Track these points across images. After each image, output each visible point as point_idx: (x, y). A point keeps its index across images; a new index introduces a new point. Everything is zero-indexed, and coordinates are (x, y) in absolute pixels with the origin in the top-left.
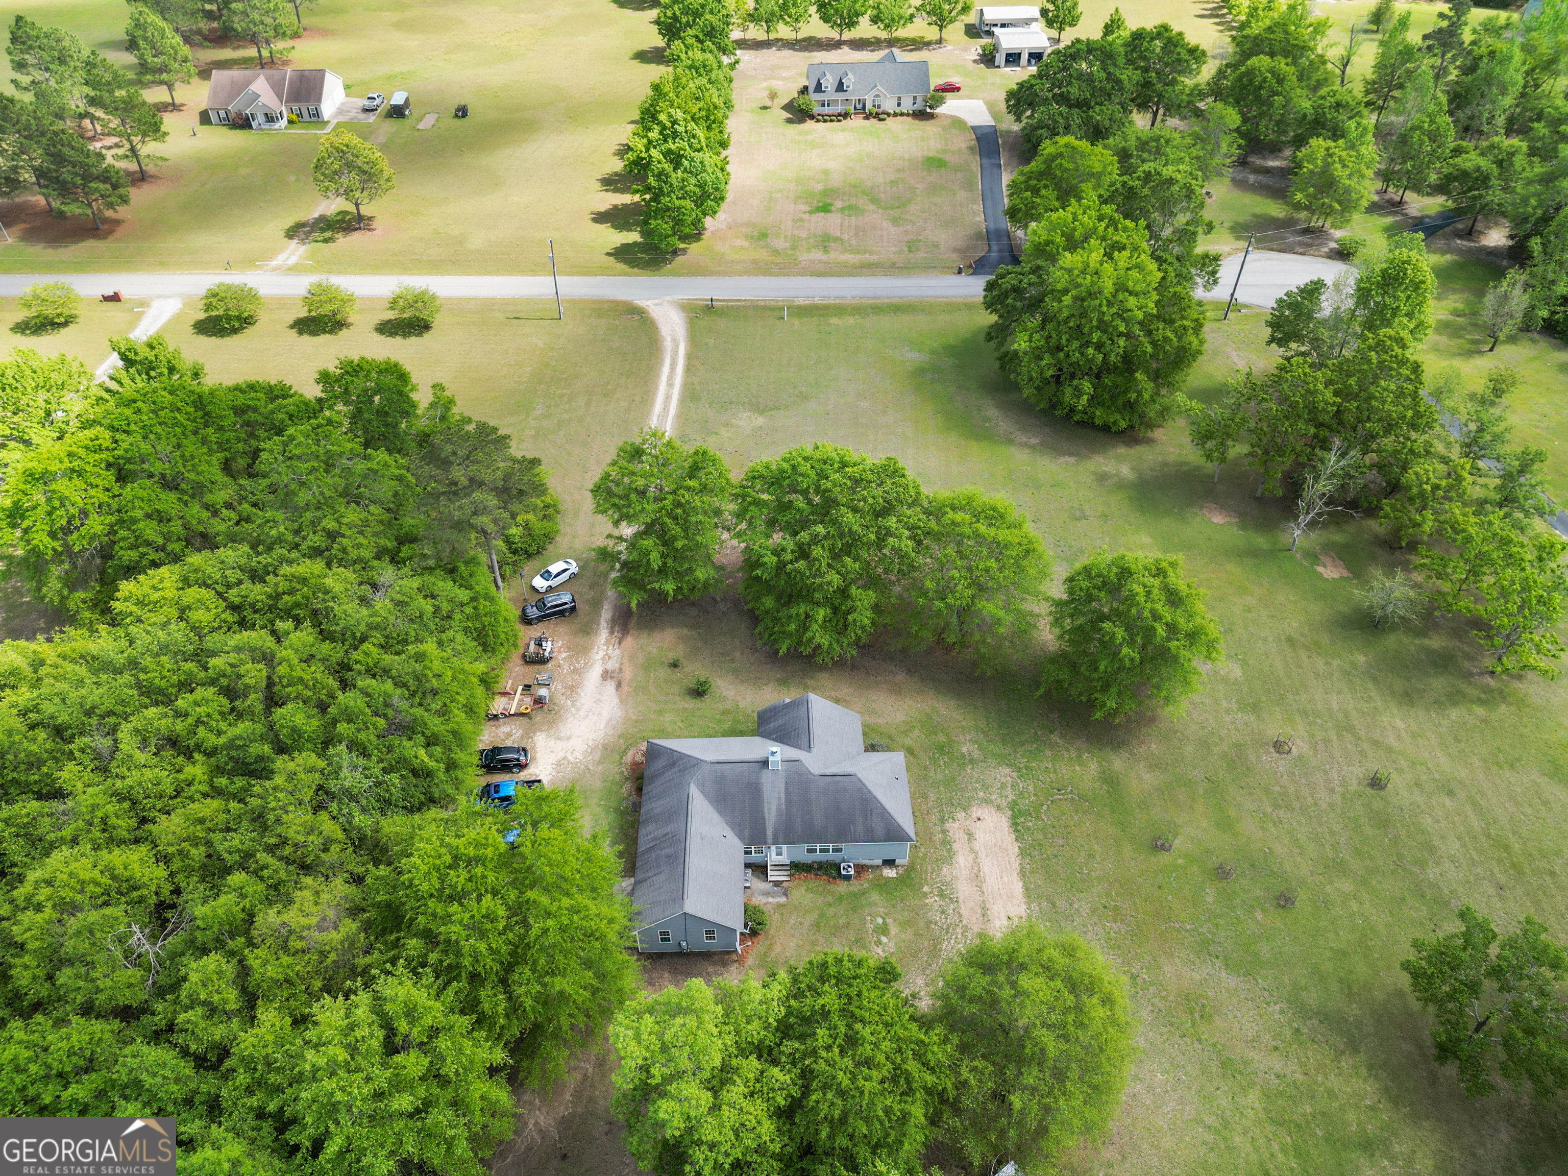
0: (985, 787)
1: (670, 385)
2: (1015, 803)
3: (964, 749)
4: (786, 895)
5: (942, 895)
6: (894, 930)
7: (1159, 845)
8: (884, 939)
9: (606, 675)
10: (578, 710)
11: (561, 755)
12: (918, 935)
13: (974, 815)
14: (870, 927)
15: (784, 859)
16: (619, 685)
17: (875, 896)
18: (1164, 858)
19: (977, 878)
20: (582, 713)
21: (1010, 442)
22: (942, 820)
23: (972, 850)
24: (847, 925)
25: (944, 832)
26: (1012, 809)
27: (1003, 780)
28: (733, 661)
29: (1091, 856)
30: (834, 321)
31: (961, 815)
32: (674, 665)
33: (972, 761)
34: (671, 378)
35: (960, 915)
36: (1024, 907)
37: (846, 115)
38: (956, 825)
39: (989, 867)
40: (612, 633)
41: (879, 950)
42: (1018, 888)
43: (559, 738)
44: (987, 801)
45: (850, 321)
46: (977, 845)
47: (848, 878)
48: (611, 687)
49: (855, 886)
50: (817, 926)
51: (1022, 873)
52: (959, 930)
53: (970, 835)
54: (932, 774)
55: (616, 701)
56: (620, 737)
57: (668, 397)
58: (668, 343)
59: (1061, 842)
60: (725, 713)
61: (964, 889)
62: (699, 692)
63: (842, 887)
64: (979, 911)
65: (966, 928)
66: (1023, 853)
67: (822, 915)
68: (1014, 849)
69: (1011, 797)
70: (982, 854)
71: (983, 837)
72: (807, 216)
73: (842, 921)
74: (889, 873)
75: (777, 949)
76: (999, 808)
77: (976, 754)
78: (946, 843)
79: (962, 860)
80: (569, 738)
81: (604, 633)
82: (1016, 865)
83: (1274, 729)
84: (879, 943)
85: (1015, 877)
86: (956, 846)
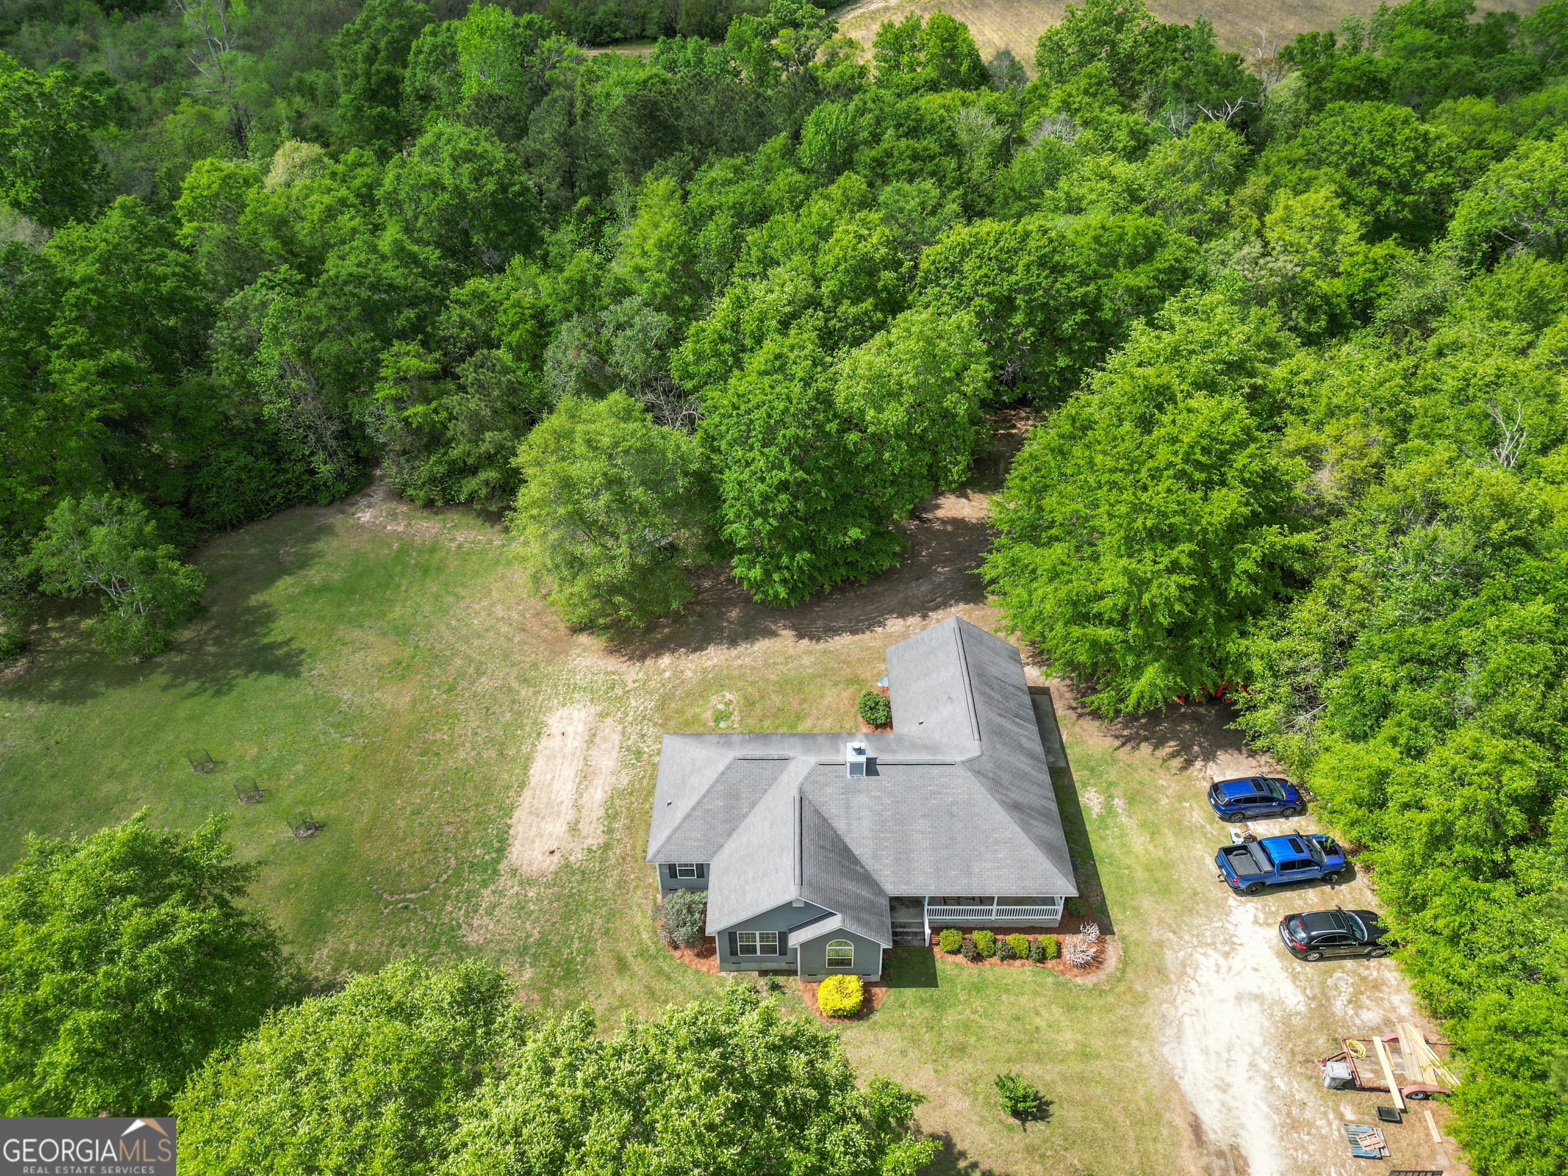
0: (520, 907)
2: (485, 884)
3: (528, 973)
5: (639, 753)
6: (708, 714)
7: (314, 828)
8: (721, 707)
10: (1253, 1065)
12: (681, 712)
13: (556, 858)
14: (736, 717)
16: (1198, 1131)
18: (318, 814)
19: (585, 776)
20: (1242, 1059)
22: (606, 847)
23: (577, 807)
24: (763, 719)
25: (610, 831)
26: (495, 872)
27: (486, 920)
31: (577, 857)
33: (522, 951)
35: (623, 734)
36: (539, 748)
38: (590, 841)
39: (565, 790)
41: (728, 696)
42: (537, 769)
43: (1258, 998)
44: (528, 882)
46: (569, 814)
50: (800, 719)
52: (630, 719)
53: (574, 828)
54: (599, 922)
59: (448, 829)
60: (960, 1050)
61: (608, 762)
64: (597, 740)
66: (509, 812)
67: (793, 727)
68: (519, 814)
69: (486, 892)
70: (568, 804)
73: (768, 723)
76: (514, 872)
78: (611, 816)
79: (597, 794)
80: (1239, 998)
82: (527, 793)
84: (729, 703)
85: (533, 781)
86: (601, 813)
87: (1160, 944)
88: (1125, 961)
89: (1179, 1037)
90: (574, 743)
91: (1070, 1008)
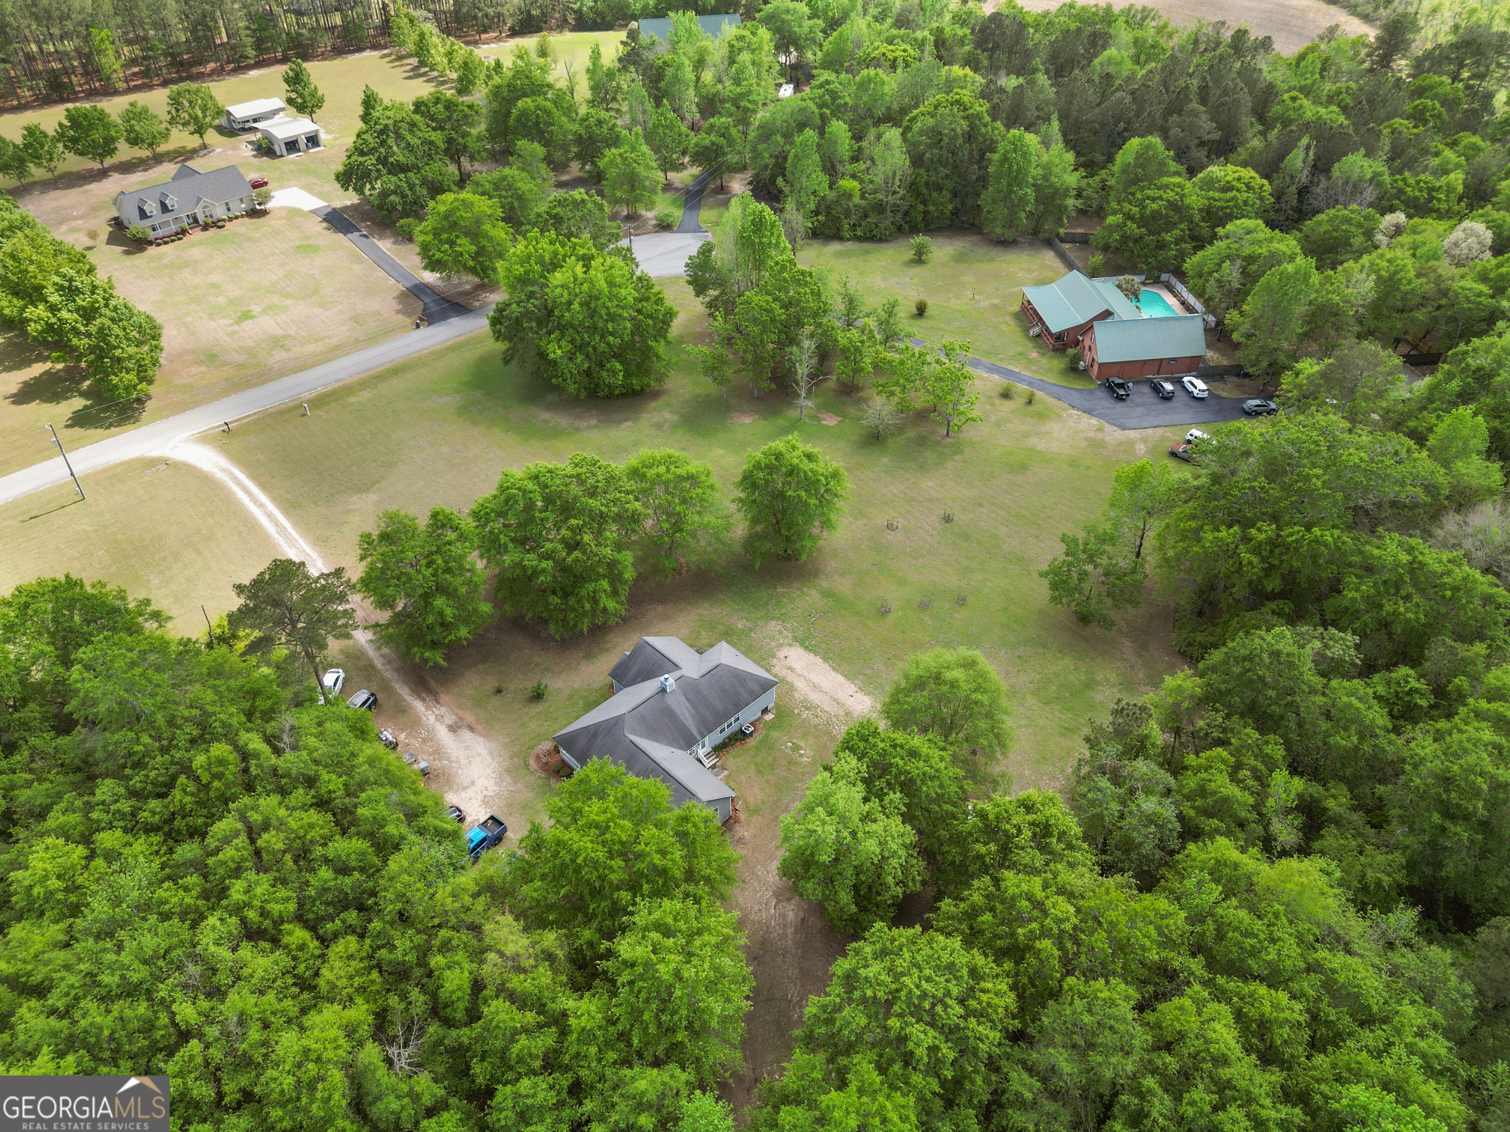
0: (772, 638)
1: (261, 506)
2: (795, 637)
3: (738, 625)
4: (724, 769)
5: (807, 709)
6: (802, 744)
7: (884, 612)
8: (802, 752)
9: (453, 729)
10: (458, 762)
11: (480, 797)
12: (816, 737)
13: (782, 657)
14: (788, 751)
15: (707, 749)
16: (471, 729)
17: (774, 734)
18: (892, 617)
19: (815, 687)
20: (463, 762)
21: (578, 430)
23: (799, 675)
24: (775, 759)
25: (775, 676)
26: (797, 641)
27: (777, 629)
28: (538, 665)
29: (858, 639)
30: (352, 399)
31: (775, 662)
32: (499, 691)
33: (750, 630)
34: (255, 500)
35: (827, 712)
36: (853, 686)
37: (184, 232)
38: (778, 668)
39: (814, 677)
40: (423, 700)
41: (805, 759)
42: (840, 678)
43: (465, 788)
44: (781, 645)
45: (366, 395)
46: (799, 670)
47: (751, 734)
48: (467, 735)
49: (758, 737)
50: (759, 772)
51: (834, 669)
53: (790, 668)
55: (481, 740)
56: (511, 758)
57: (270, 516)
58: (219, 475)
59: (837, 641)
60: (570, 697)
61: (815, 698)
62: (537, 696)
63: (751, 742)
64: (834, 703)
65: (837, 716)
66: (825, 659)
67: (756, 764)
68: (818, 660)
69: (790, 635)
70: (806, 674)
71: (797, 665)
72: (236, 327)
73: (770, 759)
74: (769, 717)
75: (751, 800)
76: (790, 645)
77: (749, 624)
78: (783, 681)
79: (799, 684)
80: (473, 783)
81: (418, 706)
82: (828, 668)
83: (882, 521)
84: (801, 756)
85: (834, 674)
86: (789, 679)
87: (515, 782)
88: (527, 765)
89: (491, 753)
90: (841, 696)
91: (539, 735)
